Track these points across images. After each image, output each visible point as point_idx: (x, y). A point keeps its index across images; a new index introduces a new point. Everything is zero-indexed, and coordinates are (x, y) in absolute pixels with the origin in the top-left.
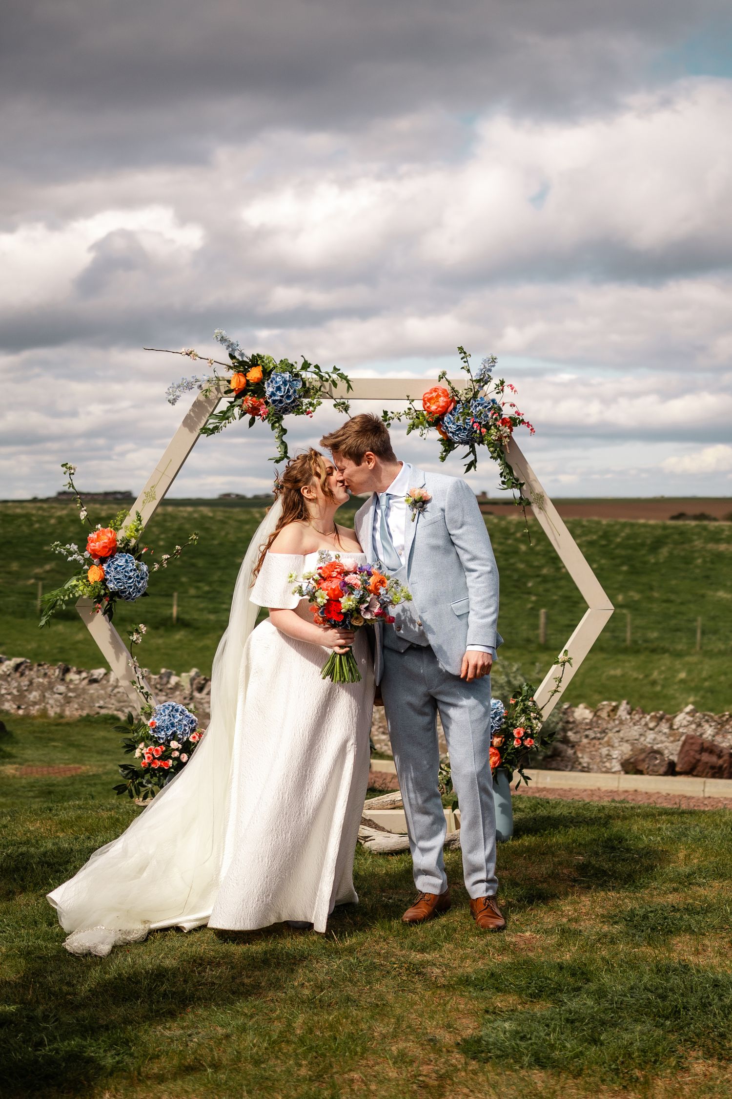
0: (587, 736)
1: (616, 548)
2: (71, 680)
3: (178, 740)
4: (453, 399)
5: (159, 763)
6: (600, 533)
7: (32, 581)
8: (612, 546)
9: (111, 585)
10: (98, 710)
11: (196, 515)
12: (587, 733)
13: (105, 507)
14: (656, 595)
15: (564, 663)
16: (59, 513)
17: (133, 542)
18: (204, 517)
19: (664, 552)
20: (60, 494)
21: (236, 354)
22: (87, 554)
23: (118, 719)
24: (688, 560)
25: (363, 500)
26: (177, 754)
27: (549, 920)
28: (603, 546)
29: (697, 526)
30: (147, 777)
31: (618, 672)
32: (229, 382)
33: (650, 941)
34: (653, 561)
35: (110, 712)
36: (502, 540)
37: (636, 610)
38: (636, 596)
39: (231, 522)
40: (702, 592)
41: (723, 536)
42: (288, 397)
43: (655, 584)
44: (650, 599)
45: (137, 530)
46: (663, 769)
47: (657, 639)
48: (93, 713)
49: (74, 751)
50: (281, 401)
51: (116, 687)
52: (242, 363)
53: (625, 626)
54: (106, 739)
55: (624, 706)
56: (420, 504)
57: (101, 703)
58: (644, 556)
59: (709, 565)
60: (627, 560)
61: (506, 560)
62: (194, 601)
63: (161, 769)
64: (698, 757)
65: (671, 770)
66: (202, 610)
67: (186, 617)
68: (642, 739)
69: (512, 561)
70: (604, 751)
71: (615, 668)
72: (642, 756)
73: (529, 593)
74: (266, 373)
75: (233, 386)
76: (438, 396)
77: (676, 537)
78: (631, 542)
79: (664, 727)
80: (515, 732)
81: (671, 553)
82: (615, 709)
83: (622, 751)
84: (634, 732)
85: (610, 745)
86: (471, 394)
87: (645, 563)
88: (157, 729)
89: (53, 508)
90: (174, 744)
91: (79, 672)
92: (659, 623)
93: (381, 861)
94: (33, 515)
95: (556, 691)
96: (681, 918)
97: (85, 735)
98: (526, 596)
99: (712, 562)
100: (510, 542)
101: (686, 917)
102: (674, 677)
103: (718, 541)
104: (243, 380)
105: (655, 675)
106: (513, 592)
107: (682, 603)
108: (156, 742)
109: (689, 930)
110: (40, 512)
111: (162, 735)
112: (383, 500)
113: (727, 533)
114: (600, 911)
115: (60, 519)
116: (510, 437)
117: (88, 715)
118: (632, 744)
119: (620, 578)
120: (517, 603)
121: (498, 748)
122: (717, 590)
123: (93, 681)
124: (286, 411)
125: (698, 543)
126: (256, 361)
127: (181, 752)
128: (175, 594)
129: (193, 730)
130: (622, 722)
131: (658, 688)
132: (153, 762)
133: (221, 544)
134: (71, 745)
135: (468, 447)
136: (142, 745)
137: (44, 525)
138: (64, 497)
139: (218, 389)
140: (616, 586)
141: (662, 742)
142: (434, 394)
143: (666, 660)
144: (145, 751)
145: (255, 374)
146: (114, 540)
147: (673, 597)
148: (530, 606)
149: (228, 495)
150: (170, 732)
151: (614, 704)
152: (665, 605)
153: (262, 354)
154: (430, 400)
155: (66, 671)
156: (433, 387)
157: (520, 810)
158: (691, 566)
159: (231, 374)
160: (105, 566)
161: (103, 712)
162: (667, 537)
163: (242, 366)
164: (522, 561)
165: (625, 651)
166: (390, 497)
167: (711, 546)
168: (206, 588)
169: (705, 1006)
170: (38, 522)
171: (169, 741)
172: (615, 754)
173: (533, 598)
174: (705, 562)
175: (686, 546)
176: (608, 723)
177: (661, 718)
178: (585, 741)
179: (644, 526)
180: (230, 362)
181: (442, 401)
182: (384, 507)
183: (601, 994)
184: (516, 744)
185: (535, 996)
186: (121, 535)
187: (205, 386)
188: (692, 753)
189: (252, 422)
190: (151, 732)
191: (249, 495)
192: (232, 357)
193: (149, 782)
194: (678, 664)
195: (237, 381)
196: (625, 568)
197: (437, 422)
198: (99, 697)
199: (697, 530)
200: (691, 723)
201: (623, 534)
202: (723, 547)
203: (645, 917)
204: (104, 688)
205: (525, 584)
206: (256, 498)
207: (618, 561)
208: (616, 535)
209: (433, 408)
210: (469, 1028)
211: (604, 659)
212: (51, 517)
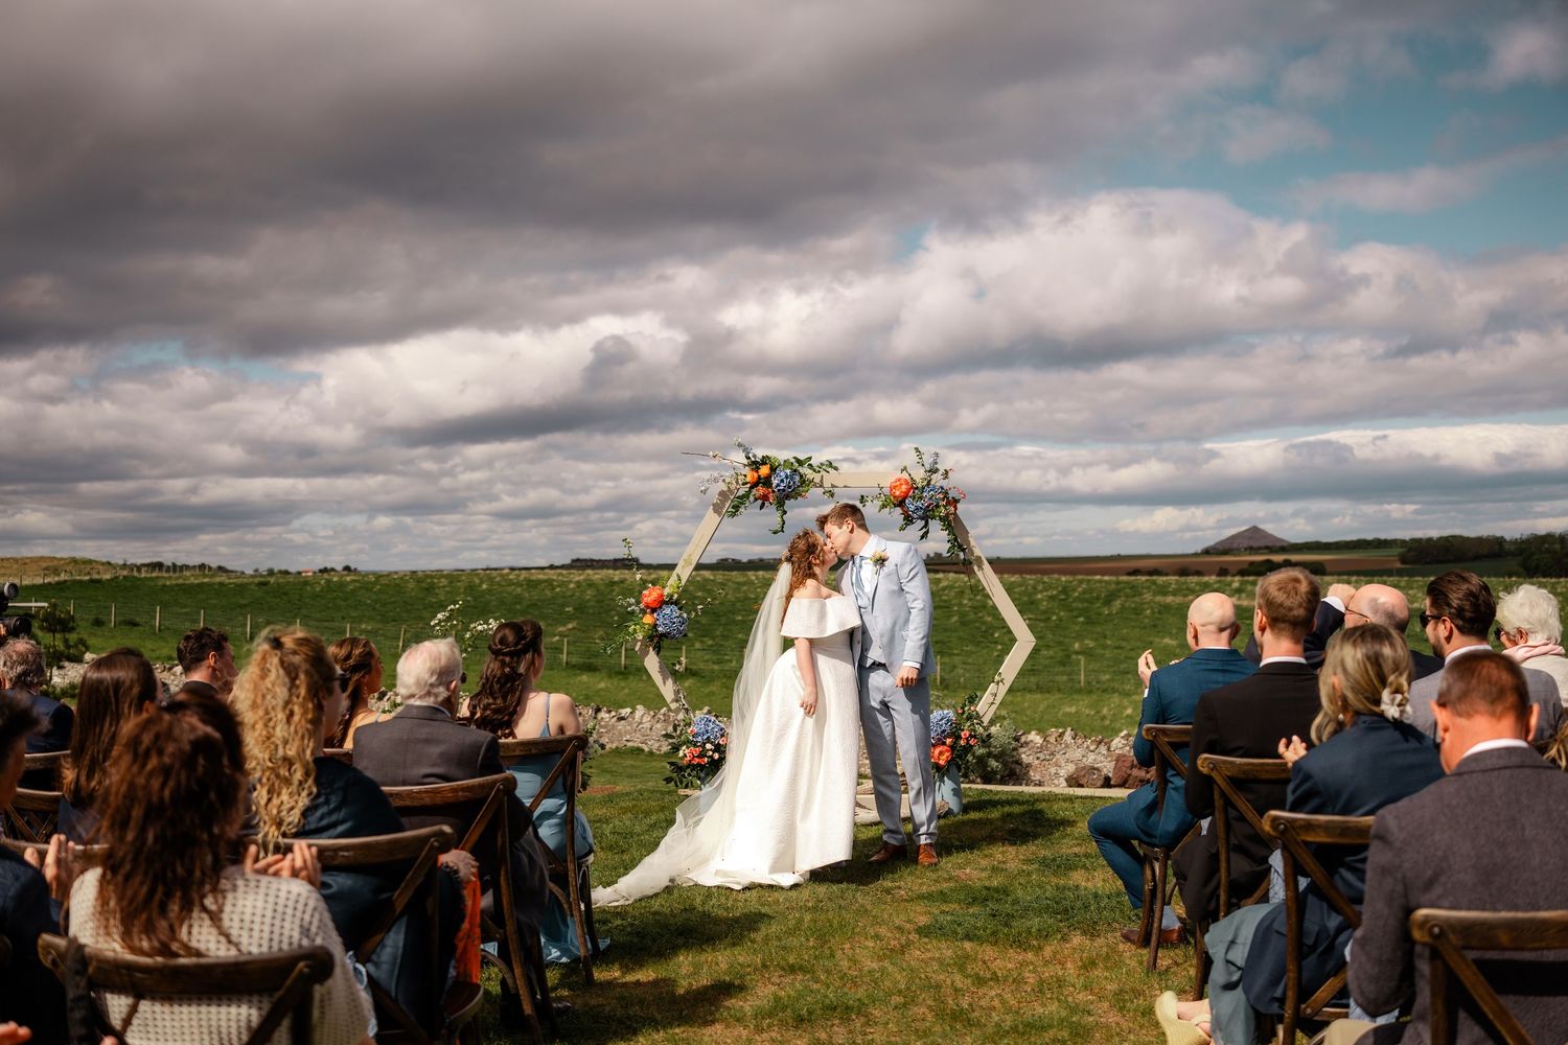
0: (1038, 758)
1: (1073, 602)
2: (602, 718)
3: (712, 743)
4: (913, 486)
5: (697, 760)
6: (1060, 589)
7: (557, 638)
8: (1071, 600)
9: (660, 629)
10: (625, 743)
11: (698, 579)
12: (1038, 755)
13: (618, 572)
14: (1109, 642)
15: (998, 683)
16: (577, 579)
17: (676, 596)
18: (706, 580)
19: (1117, 604)
20: (573, 561)
21: (750, 455)
22: (642, 606)
23: (643, 750)
24: (1138, 611)
25: (845, 561)
26: (711, 753)
27: (984, 863)
28: (1062, 600)
29: (1147, 580)
30: (688, 771)
31: (1073, 709)
32: (745, 476)
33: (1055, 873)
34: (1107, 612)
35: (636, 745)
36: (972, 596)
37: (1091, 655)
38: (1091, 644)
39: (730, 584)
40: (1151, 639)
41: (1171, 589)
42: (790, 487)
43: (1108, 633)
44: (1105, 647)
45: (678, 588)
46: (1100, 783)
47: (1108, 680)
48: (621, 746)
49: (608, 776)
50: (784, 490)
51: (641, 723)
52: (755, 463)
53: (1080, 671)
54: (632, 766)
55: (1069, 732)
56: (881, 561)
57: (628, 737)
58: (1099, 608)
59: (1157, 615)
60: (1084, 612)
61: (975, 613)
62: (699, 654)
63: (699, 764)
64: (1129, 772)
65: (1107, 783)
66: (707, 661)
67: (694, 667)
68: (1085, 759)
69: (980, 615)
70: (1053, 770)
71: (1071, 706)
72: (1083, 773)
73: (996, 643)
74: (773, 469)
75: (748, 479)
76: (901, 484)
77: (1128, 590)
78: (1087, 596)
79: (1103, 749)
80: (962, 734)
81: (1122, 605)
82: (1061, 735)
83: (1069, 769)
84: (1077, 754)
85: (1057, 765)
86: (926, 482)
87: (1099, 614)
88: (695, 735)
89: (570, 574)
90: (708, 746)
91: (609, 712)
92: (1112, 667)
93: (864, 830)
94: (553, 580)
95: (993, 703)
96: (1080, 861)
97: (616, 764)
98: (993, 645)
99: (1160, 613)
100: (978, 597)
101: (1084, 859)
102: (1122, 713)
103: (1165, 594)
104: (756, 475)
105: (1105, 711)
106: (982, 642)
107: (1132, 649)
108: (695, 745)
109: (1084, 867)
110: (560, 578)
111: (700, 739)
112: (858, 561)
113: (1173, 586)
114: (1021, 857)
115: (578, 584)
116: (955, 514)
117: (617, 748)
118: (1076, 764)
119: (1077, 628)
120: (985, 651)
121: (950, 746)
122: (1163, 637)
123: (623, 719)
124: (788, 497)
125: (1148, 597)
126: (765, 460)
127: (714, 751)
128: (684, 647)
129: (722, 736)
130: (1067, 746)
131: (1107, 722)
132: (693, 759)
133: (721, 604)
134: (605, 771)
135: (923, 522)
136: (684, 748)
137: (564, 589)
138: (579, 564)
139: (737, 482)
140: (1073, 635)
141: (1102, 762)
142: (898, 483)
143: (1116, 699)
144: (687, 751)
145: (764, 470)
146: (662, 595)
147: (1124, 644)
148: (996, 654)
149: (726, 560)
150: (705, 737)
151: (1061, 731)
152: (1116, 651)
153: (769, 455)
154: (895, 487)
155: (598, 710)
156: (896, 477)
157: (970, 796)
158: (1141, 616)
159: (747, 471)
160: (655, 615)
161: (630, 744)
162: (1119, 591)
163: (755, 465)
164: (989, 615)
165: (1080, 691)
166: (862, 558)
167: (1159, 598)
168: (710, 642)
169: (1086, 907)
170: (558, 586)
171: (705, 744)
172: (1063, 772)
173: (1000, 647)
174: (1153, 612)
175: (1137, 599)
176: (1056, 746)
177: (1100, 743)
178: (1037, 762)
179: (1100, 581)
180: (746, 461)
181: (904, 488)
182: (858, 565)
183: (1016, 902)
184: (962, 743)
185: (970, 905)
186: (667, 591)
187: (728, 480)
188: (1124, 769)
189: (762, 507)
190: (691, 738)
191: (745, 560)
192: (748, 458)
193: (689, 775)
194: (1125, 702)
195: (751, 476)
196: (1081, 619)
197: (901, 503)
198: (626, 732)
199: (1148, 584)
200: (1126, 745)
201: (1080, 589)
202: (1169, 599)
203: (1054, 860)
204: (631, 725)
205: (992, 635)
206: (750, 562)
207: (1075, 613)
208: (1074, 590)
209: (898, 493)
210: (923, 920)
211: (1061, 699)
212: (570, 582)
